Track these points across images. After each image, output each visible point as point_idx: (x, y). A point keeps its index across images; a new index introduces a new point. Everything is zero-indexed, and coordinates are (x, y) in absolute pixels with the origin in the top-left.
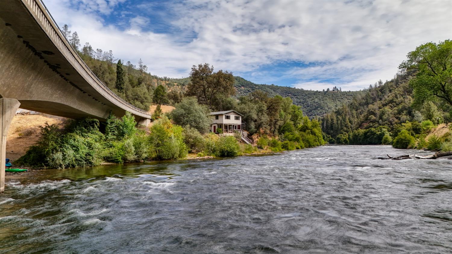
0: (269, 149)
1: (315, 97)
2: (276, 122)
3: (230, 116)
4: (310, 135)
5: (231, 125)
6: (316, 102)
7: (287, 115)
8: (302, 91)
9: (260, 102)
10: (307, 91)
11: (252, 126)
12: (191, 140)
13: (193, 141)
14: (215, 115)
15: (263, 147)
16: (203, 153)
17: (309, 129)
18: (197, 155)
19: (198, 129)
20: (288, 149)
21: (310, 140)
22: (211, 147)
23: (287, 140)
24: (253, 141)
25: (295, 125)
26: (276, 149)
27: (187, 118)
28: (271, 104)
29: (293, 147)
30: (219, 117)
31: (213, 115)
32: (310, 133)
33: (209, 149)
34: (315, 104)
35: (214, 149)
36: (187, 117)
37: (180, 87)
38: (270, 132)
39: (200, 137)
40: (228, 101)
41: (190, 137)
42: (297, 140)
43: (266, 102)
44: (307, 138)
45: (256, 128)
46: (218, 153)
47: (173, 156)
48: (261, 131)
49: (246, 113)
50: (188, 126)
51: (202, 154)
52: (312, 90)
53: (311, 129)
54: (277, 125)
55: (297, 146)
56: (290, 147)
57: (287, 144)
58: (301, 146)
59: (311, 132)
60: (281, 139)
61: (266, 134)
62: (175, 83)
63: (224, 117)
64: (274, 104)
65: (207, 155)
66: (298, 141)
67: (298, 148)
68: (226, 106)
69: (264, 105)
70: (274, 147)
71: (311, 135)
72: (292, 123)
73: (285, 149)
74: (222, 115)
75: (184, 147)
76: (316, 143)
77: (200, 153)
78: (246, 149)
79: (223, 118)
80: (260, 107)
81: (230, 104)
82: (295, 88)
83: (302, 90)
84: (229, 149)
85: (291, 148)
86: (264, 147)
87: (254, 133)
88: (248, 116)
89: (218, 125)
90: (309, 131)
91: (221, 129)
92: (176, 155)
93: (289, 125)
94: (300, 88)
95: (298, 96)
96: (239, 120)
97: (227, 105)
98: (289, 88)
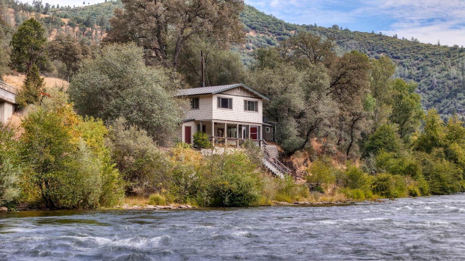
0: (340, 192)
1: (449, 62)
2: (354, 121)
3: (231, 100)
4: (444, 160)
5: (234, 126)
6: (452, 77)
7: (381, 105)
8: (415, 46)
9: (312, 66)
10: (428, 46)
11: (291, 129)
12: (131, 158)
13: (136, 164)
14: (190, 96)
15: (323, 185)
16: (165, 194)
17: (440, 146)
18: (148, 201)
19: (147, 129)
20: (388, 195)
21: (443, 175)
22: (186, 179)
23: (385, 171)
24: (294, 170)
25: (402, 132)
26: (357, 194)
27: (117, 100)
28: (342, 70)
29: (402, 189)
30: (202, 102)
31: (186, 97)
32: (443, 155)
33: (178, 184)
34: (450, 82)
35: (193, 187)
36: (118, 96)
37: (77, 29)
38: (338, 149)
39: (154, 152)
40: (224, 61)
41: (129, 151)
42: (411, 172)
43: (328, 66)
44: (435, 168)
45: (301, 135)
46: (205, 197)
47: (85, 201)
48: (315, 144)
49: (275, 93)
50: (122, 120)
51: (163, 198)
52: (442, 44)
53: (446, 146)
54: (358, 129)
55: (411, 188)
56: (394, 190)
57: (385, 180)
58: (422, 190)
59: (446, 152)
60: (368, 170)
61: (329, 153)
62: (63, 19)
63: (215, 101)
64: (350, 72)
65: (176, 201)
66: (412, 176)
67: (413, 195)
68: (219, 75)
69: (323, 71)
70: (354, 187)
71: (446, 163)
72: (395, 127)
73: (382, 195)
74: (209, 96)
75: (113, 178)
76: (458, 183)
77: (157, 195)
78: (280, 191)
79: (211, 103)
80: (313, 78)
81: (229, 68)
82: (395, 37)
83: (415, 42)
84: (235, 186)
85: (397, 192)
86: (326, 188)
87: (296, 150)
88: (281, 103)
89: (198, 126)
90: (441, 149)
91: (206, 136)
92: (94, 198)
93: (386, 132)
94: (409, 39)
95: (404, 60)
96: (257, 110)
97: (220, 70)
98: (381, 37)
